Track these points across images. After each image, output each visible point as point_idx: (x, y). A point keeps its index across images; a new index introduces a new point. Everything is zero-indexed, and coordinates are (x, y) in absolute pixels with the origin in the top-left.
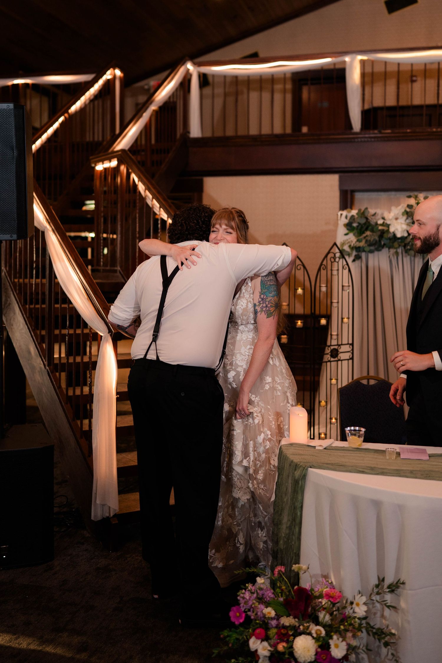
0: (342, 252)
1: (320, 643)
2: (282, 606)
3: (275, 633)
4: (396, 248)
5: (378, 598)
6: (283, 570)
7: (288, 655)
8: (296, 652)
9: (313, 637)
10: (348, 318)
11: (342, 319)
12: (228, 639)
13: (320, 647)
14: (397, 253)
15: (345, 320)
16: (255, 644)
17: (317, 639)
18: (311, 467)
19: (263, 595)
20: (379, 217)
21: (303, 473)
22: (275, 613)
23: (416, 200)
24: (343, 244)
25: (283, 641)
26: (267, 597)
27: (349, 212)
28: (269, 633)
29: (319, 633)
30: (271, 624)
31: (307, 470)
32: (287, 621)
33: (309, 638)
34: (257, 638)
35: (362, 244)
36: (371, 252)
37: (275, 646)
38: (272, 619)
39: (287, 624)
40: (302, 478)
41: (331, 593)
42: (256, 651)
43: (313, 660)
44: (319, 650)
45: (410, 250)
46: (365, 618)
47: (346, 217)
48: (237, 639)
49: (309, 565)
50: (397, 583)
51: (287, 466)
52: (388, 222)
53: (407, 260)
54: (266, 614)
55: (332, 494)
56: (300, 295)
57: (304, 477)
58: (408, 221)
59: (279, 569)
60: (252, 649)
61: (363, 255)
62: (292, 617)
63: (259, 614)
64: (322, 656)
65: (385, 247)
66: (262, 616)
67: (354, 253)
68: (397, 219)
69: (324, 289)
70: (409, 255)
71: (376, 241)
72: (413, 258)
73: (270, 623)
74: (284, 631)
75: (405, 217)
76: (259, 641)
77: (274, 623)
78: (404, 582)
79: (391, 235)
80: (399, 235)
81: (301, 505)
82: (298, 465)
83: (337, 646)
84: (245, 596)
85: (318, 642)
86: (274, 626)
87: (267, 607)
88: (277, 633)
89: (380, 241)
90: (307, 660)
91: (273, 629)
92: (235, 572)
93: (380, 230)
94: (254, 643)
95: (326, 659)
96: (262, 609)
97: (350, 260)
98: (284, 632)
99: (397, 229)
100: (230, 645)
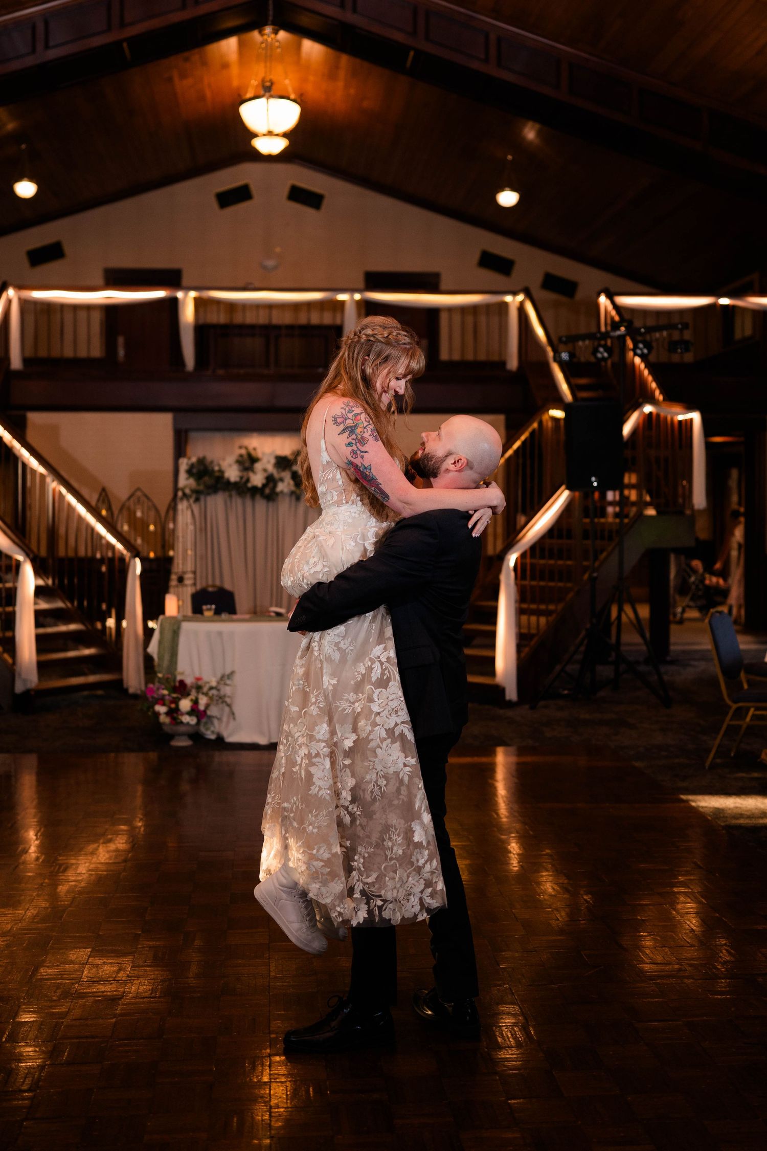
0: (184, 495)
1: (193, 702)
2: (171, 689)
4: (230, 491)
5: (222, 682)
8: (181, 708)
10: (191, 549)
11: (186, 550)
13: (192, 704)
14: (231, 496)
15: (189, 552)
16: (158, 708)
17: (192, 700)
18: (183, 622)
20: (215, 463)
22: (168, 693)
24: (185, 487)
25: (173, 704)
27: (189, 458)
28: (165, 702)
29: (192, 698)
32: (175, 695)
33: (187, 701)
34: (159, 705)
35: (201, 487)
36: (209, 494)
37: (169, 707)
38: (167, 695)
42: (159, 711)
43: (189, 709)
45: (241, 492)
47: (187, 464)
50: (232, 672)
52: (223, 469)
53: (240, 501)
54: (164, 694)
55: (196, 634)
56: (151, 532)
57: (179, 628)
58: (239, 468)
60: (157, 711)
61: (202, 498)
63: (159, 694)
64: (194, 707)
65: (220, 490)
67: (194, 496)
68: (230, 466)
69: (171, 526)
70: (241, 497)
71: (213, 485)
72: (244, 501)
73: (165, 698)
75: (236, 465)
77: (168, 697)
78: (235, 671)
79: (226, 480)
80: (232, 480)
81: (177, 644)
82: (175, 623)
83: (202, 699)
87: (165, 691)
88: (169, 701)
89: (216, 485)
90: (186, 710)
91: (167, 700)
93: (216, 476)
95: (196, 708)
96: (161, 692)
97: (192, 501)
98: (173, 700)
99: (230, 475)
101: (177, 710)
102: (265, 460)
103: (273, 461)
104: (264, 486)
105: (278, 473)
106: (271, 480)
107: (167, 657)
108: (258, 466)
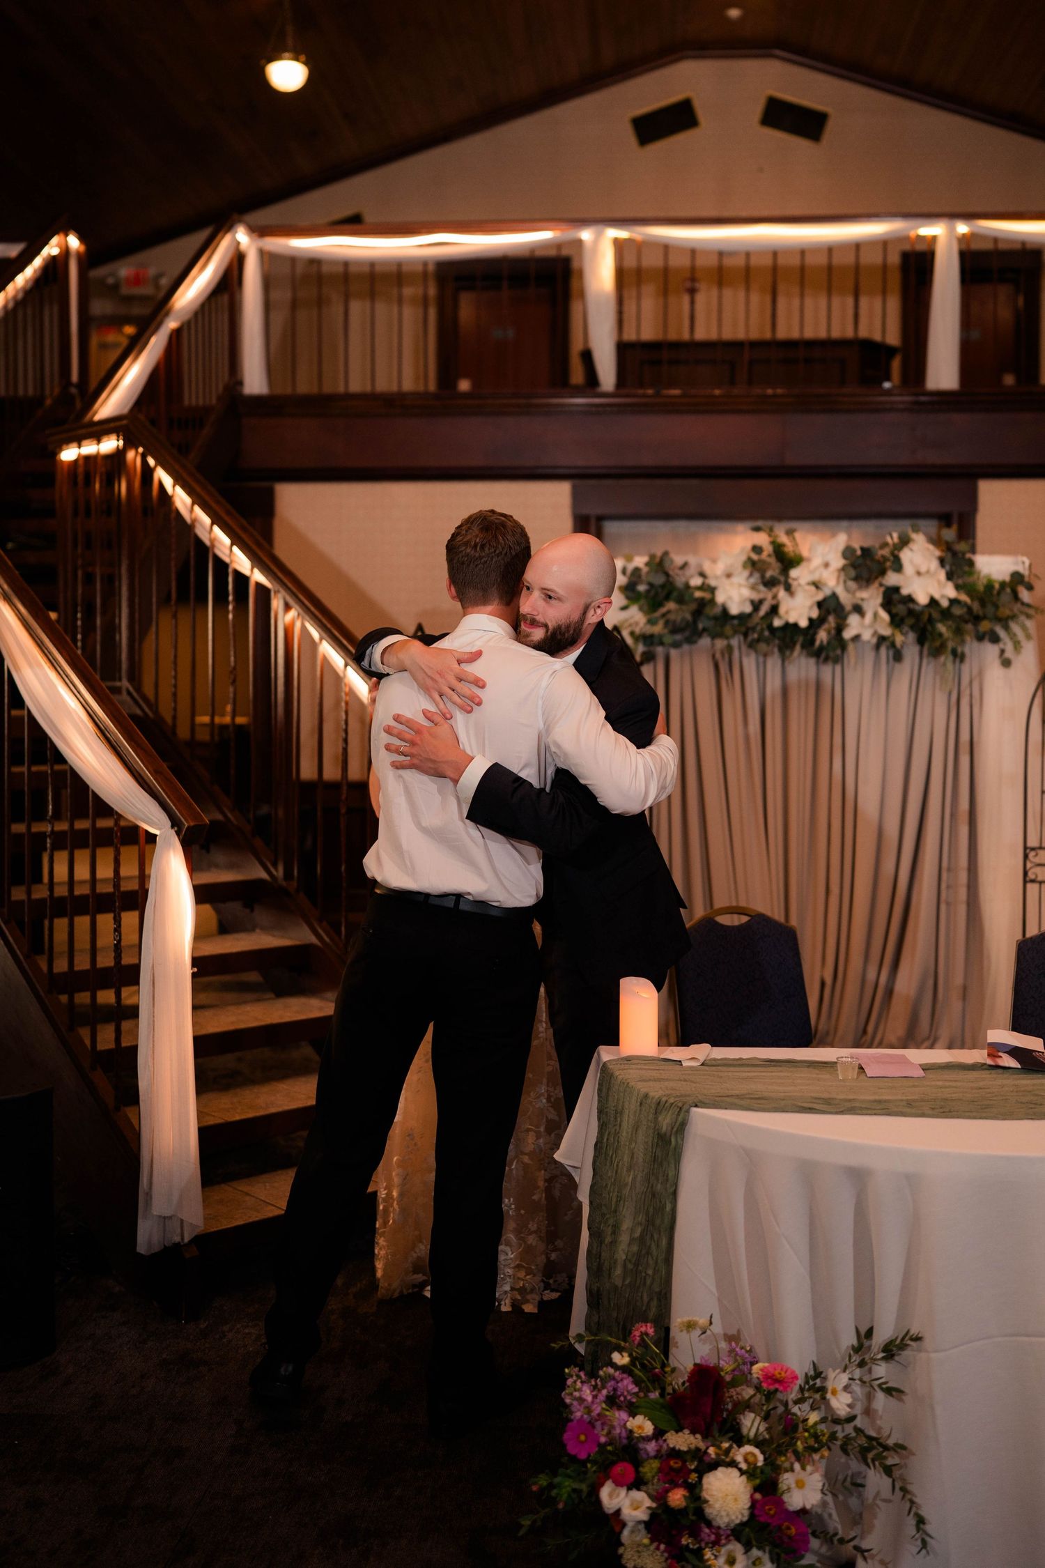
1: (758, 1481)
2: (663, 1410)
3: (655, 1470)
4: (727, 638)
6: (651, 1331)
7: (694, 1515)
8: (710, 1506)
9: (740, 1470)
12: (554, 1493)
13: (756, 1489)
14: (730, 651)
16: (614, 1497)
17: (750, 1473)
18: (696, 1106)
19: (615, 1390)
20: (692, 570)
21: (680, 1119)
22: (653, 1427)
23: (770, 536)
25: (677, 1486)
26: (626, 1393)
27: (629, 561)
28: (641, 1469)
29: (751, 1459)
30: (646, 1450)
31: (688, 1111)
32: (682, 1440)
33: (734, 1472)
34: (618, 1484)
35: (659, 628)
37: (660, 1498)
38: (647, 1439)
39: (684, 1448)
40: (677, 1132)
41: (776, 1373)
42: (618, 1512)
43: (745, 1519)
44: (758, 1496)
45: (758, 640)
46: (851, 1419)
48: (574, 1490)
49: (711, 1317)
50: (903, 1339)
51: (631, 1106)
52: (713, 583)
53: (750, 663)
54: (635, 1430)
55: (752, 1162)
57: (681, 1127)
58: (752, 580)
59: (643, 1329)
60: (608, 1508)
61: (659, 654)
62: (687, 1431)
63: (618, 1431)
64: (767, 1507)
65: (705, 634)
66: (624, 1434)
67: (641, 650)
68: (729, 576)
70: (756, 652)
71: (688, 622)
72: (761, 659)
73: (641, 1450)
74: (676, 1463)
75: (746, 573)
76: (623, 1491)
77: (651, 1447)
78: (920, 1335)
79: (718, 610)
80: (734, 610)
81: (674, 1189)
82: (662, 1104)
83: (800, 1486)
84: (584, 1396)
85: (751, 1480)
86: (652, 1453)
87: (633, 1415)
88: (660, 1470)
89: (695, 622)
90: (733, 1521)
91: (651, 1461)
92: (553, 1345)
93: (696, 600)
94: (611, 1495)
95: (775, 1513)
96: (623, 1420)
98: (676, 1466)
99: (730, 598)
100: (561, 1506)
101: (697, 1512)
102: (817, 561)
103: (838, 562)
104: (814, 624)
105: (847, 590)
106: (830, 608)
107: (628, 1223)
108: (798, 574)
